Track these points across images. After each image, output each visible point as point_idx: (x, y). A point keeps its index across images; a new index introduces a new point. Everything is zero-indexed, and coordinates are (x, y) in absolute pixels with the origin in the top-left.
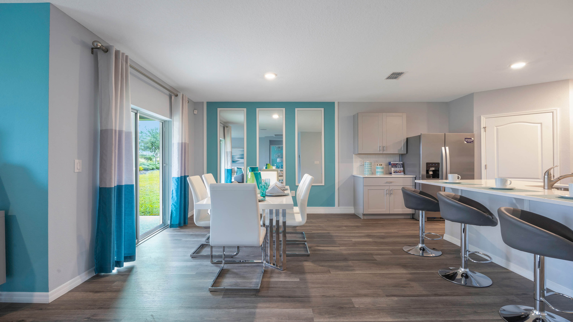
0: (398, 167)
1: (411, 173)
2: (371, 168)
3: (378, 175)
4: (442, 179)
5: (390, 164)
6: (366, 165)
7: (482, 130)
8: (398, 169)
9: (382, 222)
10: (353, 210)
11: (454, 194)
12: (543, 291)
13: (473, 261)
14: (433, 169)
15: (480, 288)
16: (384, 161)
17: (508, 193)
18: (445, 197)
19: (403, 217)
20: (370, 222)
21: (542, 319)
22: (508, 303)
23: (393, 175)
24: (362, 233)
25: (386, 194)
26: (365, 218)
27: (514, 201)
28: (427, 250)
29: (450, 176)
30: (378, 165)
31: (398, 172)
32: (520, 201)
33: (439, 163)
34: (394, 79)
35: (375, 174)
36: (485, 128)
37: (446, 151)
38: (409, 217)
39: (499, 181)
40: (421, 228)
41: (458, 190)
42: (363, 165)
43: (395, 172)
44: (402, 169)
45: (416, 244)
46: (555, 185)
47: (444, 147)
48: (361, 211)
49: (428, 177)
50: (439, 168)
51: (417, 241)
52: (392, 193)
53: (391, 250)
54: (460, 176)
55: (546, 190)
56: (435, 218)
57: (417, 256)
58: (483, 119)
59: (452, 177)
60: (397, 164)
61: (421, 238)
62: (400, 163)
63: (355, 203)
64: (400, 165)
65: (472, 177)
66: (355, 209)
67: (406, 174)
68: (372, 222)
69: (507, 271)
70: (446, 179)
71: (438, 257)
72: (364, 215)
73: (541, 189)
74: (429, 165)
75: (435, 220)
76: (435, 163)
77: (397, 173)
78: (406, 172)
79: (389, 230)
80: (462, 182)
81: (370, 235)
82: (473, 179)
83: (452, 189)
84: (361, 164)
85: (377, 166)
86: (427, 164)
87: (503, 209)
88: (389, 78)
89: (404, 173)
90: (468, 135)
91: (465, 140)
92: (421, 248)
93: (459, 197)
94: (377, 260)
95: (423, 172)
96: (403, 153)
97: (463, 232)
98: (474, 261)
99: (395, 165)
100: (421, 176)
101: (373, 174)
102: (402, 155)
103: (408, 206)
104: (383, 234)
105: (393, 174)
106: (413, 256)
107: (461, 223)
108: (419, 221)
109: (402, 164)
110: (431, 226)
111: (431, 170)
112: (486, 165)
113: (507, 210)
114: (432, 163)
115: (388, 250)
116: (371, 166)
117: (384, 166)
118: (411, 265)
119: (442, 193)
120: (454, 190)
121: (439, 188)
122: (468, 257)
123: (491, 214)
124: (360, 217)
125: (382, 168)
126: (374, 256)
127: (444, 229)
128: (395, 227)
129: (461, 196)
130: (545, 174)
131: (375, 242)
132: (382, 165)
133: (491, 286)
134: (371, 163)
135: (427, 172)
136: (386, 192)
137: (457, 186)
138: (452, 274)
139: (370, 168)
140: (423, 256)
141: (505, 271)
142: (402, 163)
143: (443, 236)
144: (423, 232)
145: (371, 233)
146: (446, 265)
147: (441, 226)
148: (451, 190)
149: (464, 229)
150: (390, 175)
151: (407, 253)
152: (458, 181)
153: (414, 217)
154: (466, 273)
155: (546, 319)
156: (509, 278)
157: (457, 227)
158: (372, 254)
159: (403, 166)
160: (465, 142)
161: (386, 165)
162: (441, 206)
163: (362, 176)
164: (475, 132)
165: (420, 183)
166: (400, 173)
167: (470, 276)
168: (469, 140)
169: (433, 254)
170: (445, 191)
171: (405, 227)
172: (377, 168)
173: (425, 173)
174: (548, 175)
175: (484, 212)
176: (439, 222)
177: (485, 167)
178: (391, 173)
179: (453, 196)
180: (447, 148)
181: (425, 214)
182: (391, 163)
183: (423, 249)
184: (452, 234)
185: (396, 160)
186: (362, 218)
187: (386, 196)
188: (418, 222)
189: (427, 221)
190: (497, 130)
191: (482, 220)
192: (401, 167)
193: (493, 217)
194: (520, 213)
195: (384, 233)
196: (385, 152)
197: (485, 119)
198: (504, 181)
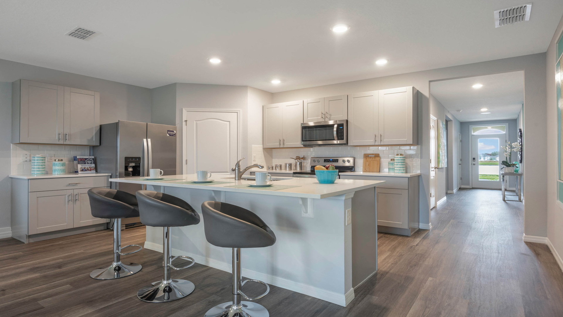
0: (88, 163)
1: (105, 170)
2: (45, 165)
3: (56, 175)
4: (143, 176)
5: (75, 159)
6: (35, 160)
7: (184, 123)
8: (87, 166)
9: (60, 242)
10: (10, 232)
11: (156, 192)
12: (240, 282)
13: (176, 269)
14: (133, 164)
15: (183, 299)
16: (66, 155)
17: (208, 186)
18: (146, 196)
19: (94, 229)
20: (39, 247)
21: (239, 313)
22: (210, 306)
23: (81, 174)
24: (22, 267)
25: (69, 201)
26: (32, 240)
27: (213, 194)
28: (124, 268)
29: (152, 171)
30: (55, 160)
31: (88, 170)
32: (217, 192)
33: (140, 158)
34: (81, 38)
35: (51, 174)
36: (186, 121)
37: (147, 143)
38: (102, 228)
39: (200, 175)
40: (116, 240)
41: (160, 186)
42: (30, 161)
43: (82, 170)
44: (93, 165)
45: (110, 263)
46: (242, 176)
47: (146, 139)
48: (23, 231)
49: (127, 174)
50: (140, 164)
51: (111, 259)
52: (77, 198)
53: (71, 284)
54: (162, 171)
55: (237, 181)
56: (134, 224)
57: (111, 280)
58: (184, 111)
59: (154, 173)
60: (86, 159)
61: (115, 255)
62: (91, 157)
63: (13, 221)
64: (91, 160)
65: (174, 173)
66: (12, 229)
67: (98, 172)
68: (42, 246)
69: (206, 268)
70: (148, 175)
71: (137, 274)
72: (29, 237)
73: (233, 180)
74: (128, 160)
75: (135, 226)
76: (136, 158)
77: (86, 170)
78: (99, 170)
79: (71, 252)
80: (165, 177)
81: (38, 268)
82: (175, 174)
83: (153, 186)
84: (26, 159)
85: (54, 162)
86: (126, 158)
87: (206, 204)
88: (71, 34)
89: (97, 171)
90: (170, 127)
91: (168, 133)
92: (116, 268)
93: (161, 196)
94: (44, 306)
95: (121, 168)
96: (94, 144)
97: (166, 237)
98: (178, 269)
99: (83, 161)
100: (118, 174)
101: (47, 173)
102: (93, 148)
103: (95, 215)
104: (61, 260)
105: (79, 172)
106: (104, 282)
107: (164, 227)
108: (113, 230)
109: (93, 159)
110: (130, 235)
111: (130, 167)
112: (186, 160)
113: (210, 204)
114: (132, 158)
115: (67, 283)
116: (45, 163)
117: (66, 161)
118: (101, 297)
119: (142, 192)
120: (156, 187)
121: (139, 187)
122: (171, 266)
123: (193, 211)
124: (22, 241)
125: (63, 165)
126: (39, 302)
127: (144, 236)
128: (82, 246)
129: (164, 194)
130: (236, 166)
131: (45, 277)
132: (62, 160)
133: (194, 292)
134: (45, 158)
135: (126, 168)
136: (68, 198)
137: (159, 182)
138: (153, 292)
139: (42, 165)
140: (119, 278)
141: (205, 269)
142: (93, 157)
143: (143, 244)
144: (118, 246)
145: (39, 263)
146: (147, 281)
147: (142, 232)
148: (153, 188)
149: (167, 233)
150: (75, 174)
151: (96, 280)
152: (160, 177)
153: (108, 227)
154: (169, 286)
155: (243, 312)
156: (209, 276)
157: (160, 231)
158: (35, 300)
159: (95, 161)
160: (168, 135)
161: (70, 161)
162: (141, 209)
163: (26, 178)
164: (178, 125)
165: (118, 182)
166: (90, 170)
167: (174, 288)
168: (171, 133)
169: (131, 271)
170: (146, 190)
171: (96, 243)
172: (55, 165)
173: (123, 170)
174: (238, 167)
175: (187, 210)
176: (139, 228)
177: (186, 163)
178: (76, 172)
179: (155, 194)
180: (149, 140)
181: (122, 221)
182: (78, 157)
183: (118, 269)
184: (154, 241)
185: (86, 154)
186: (25, 243)
187: (68, 204)
188: (112, 232)
189: (126, 229)
190: (197, 124)
191: (185, 219)
192: (91, 163)
193: (196, 213)
194: (220, 205)
195: (61, 258)
196: (67, 142)
197: (186, 111)
198: (204, 174)
